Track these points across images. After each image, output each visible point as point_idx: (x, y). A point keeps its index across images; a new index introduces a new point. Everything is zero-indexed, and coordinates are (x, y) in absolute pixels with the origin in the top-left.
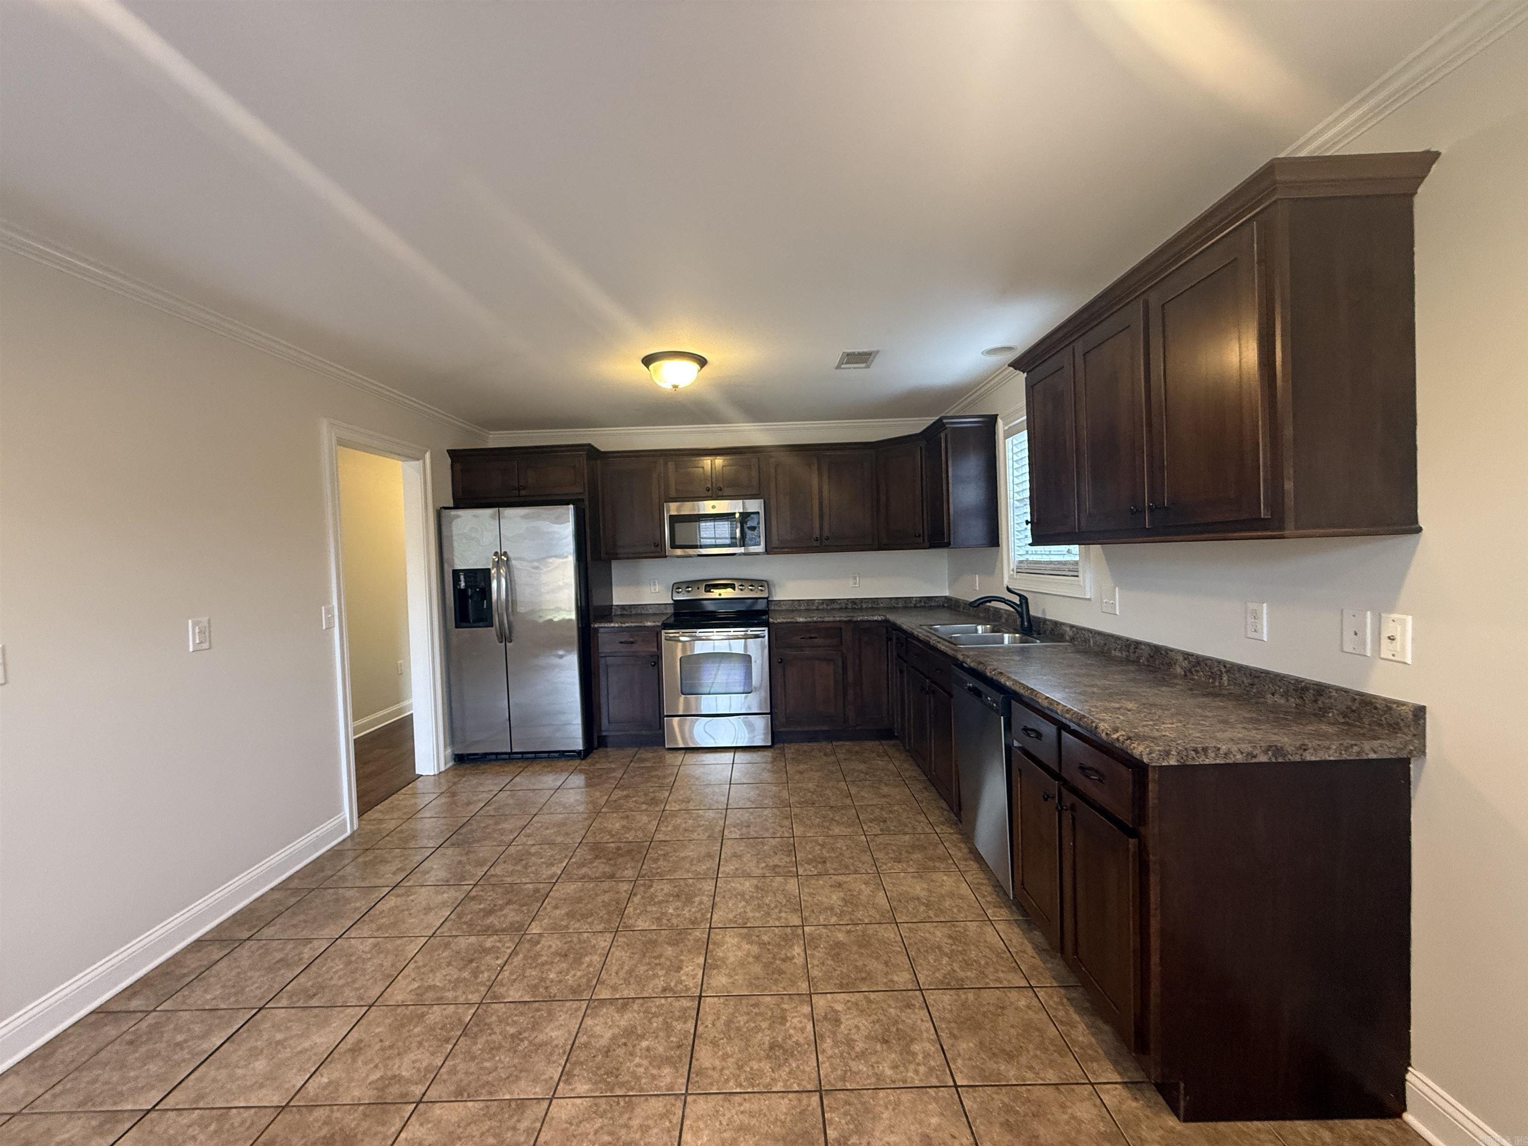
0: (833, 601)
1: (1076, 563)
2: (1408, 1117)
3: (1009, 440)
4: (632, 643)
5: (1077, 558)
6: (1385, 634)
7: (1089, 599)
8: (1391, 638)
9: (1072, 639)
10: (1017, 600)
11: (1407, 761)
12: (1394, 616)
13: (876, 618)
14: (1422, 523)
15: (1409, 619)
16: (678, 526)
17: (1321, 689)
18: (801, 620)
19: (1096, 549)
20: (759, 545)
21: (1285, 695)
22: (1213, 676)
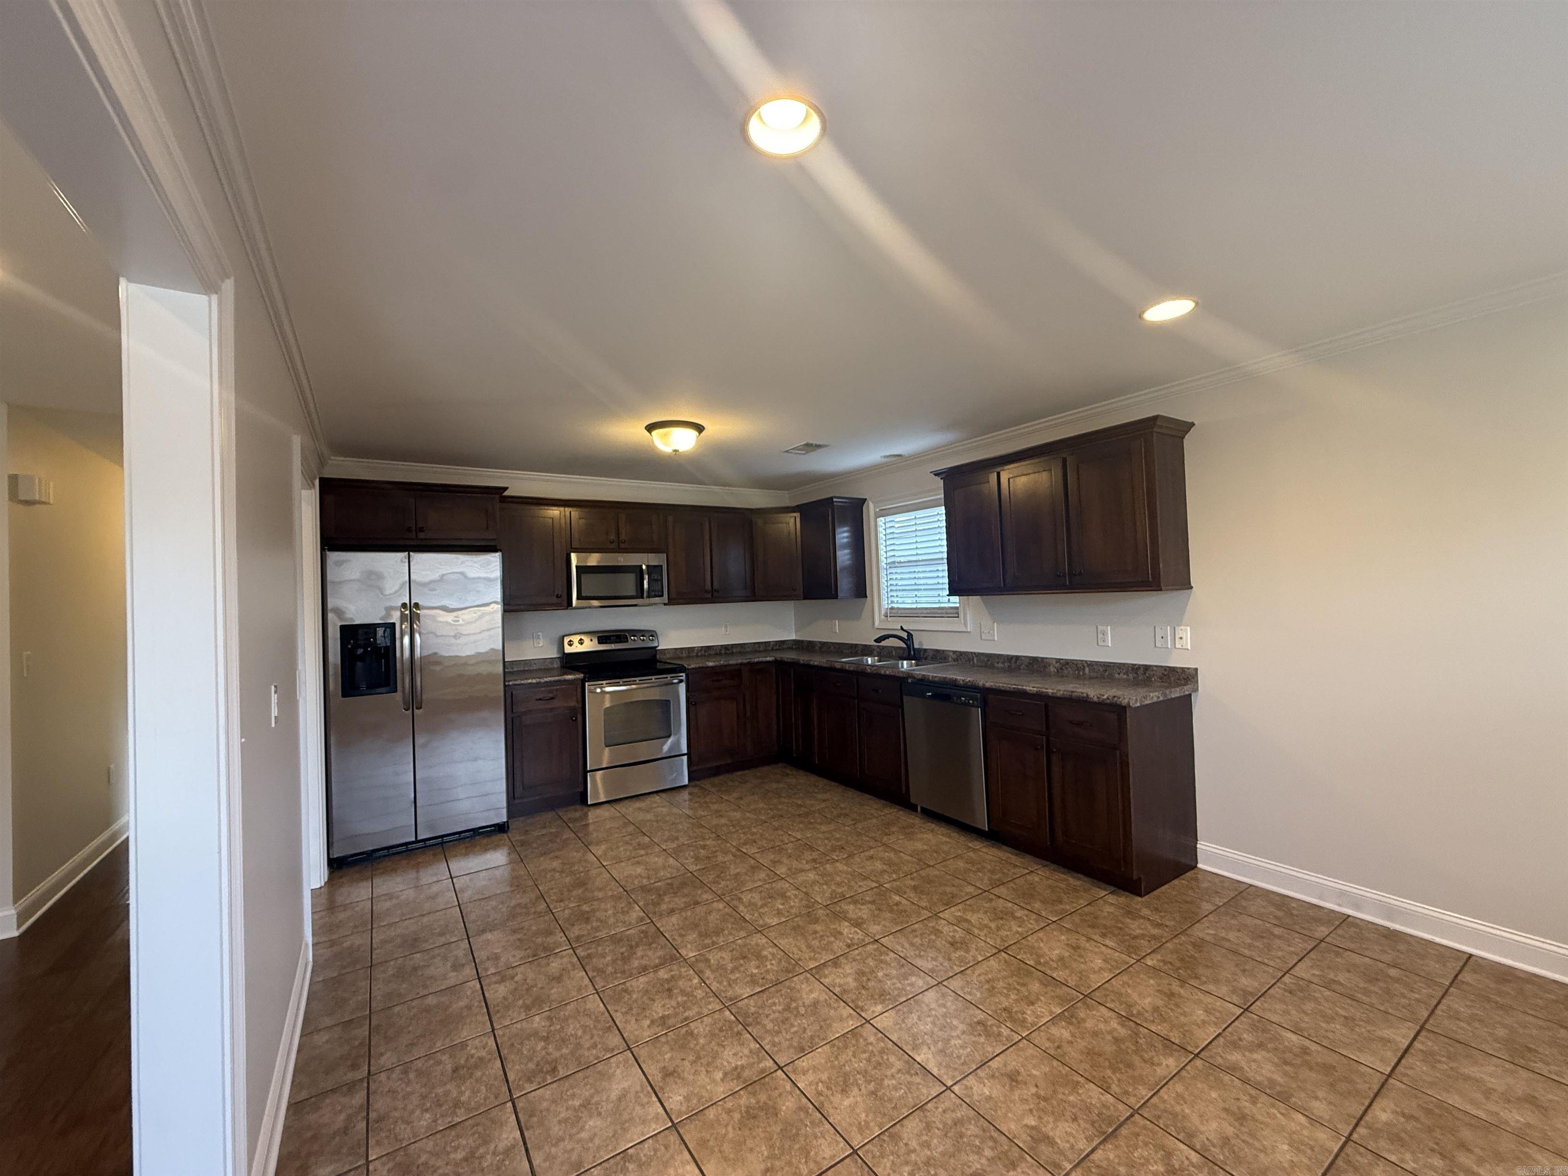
0: (709, 648)
1: (957, 608)
2: (1200, 865)
3: (881, 520)
4: (552, 698)
5: (958, 605)
6: (1177, 636)
7: (969, 632)
8: (1181, 638)
9: (956, 660)
10: (905, 635)
11: (1190, 695)
12: (1182, 627)
13: (768, 659)
14: (1192, 584)
15: (1189, 628)
16: (583, 577)
17: (1147, 668)
18: (711, 664)
19: (975, 599)
20: (662, 596)
21: (1127, 673)
22: (1078, 669)
